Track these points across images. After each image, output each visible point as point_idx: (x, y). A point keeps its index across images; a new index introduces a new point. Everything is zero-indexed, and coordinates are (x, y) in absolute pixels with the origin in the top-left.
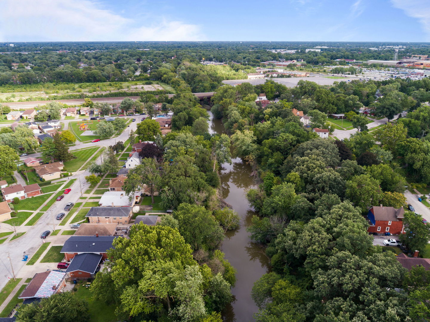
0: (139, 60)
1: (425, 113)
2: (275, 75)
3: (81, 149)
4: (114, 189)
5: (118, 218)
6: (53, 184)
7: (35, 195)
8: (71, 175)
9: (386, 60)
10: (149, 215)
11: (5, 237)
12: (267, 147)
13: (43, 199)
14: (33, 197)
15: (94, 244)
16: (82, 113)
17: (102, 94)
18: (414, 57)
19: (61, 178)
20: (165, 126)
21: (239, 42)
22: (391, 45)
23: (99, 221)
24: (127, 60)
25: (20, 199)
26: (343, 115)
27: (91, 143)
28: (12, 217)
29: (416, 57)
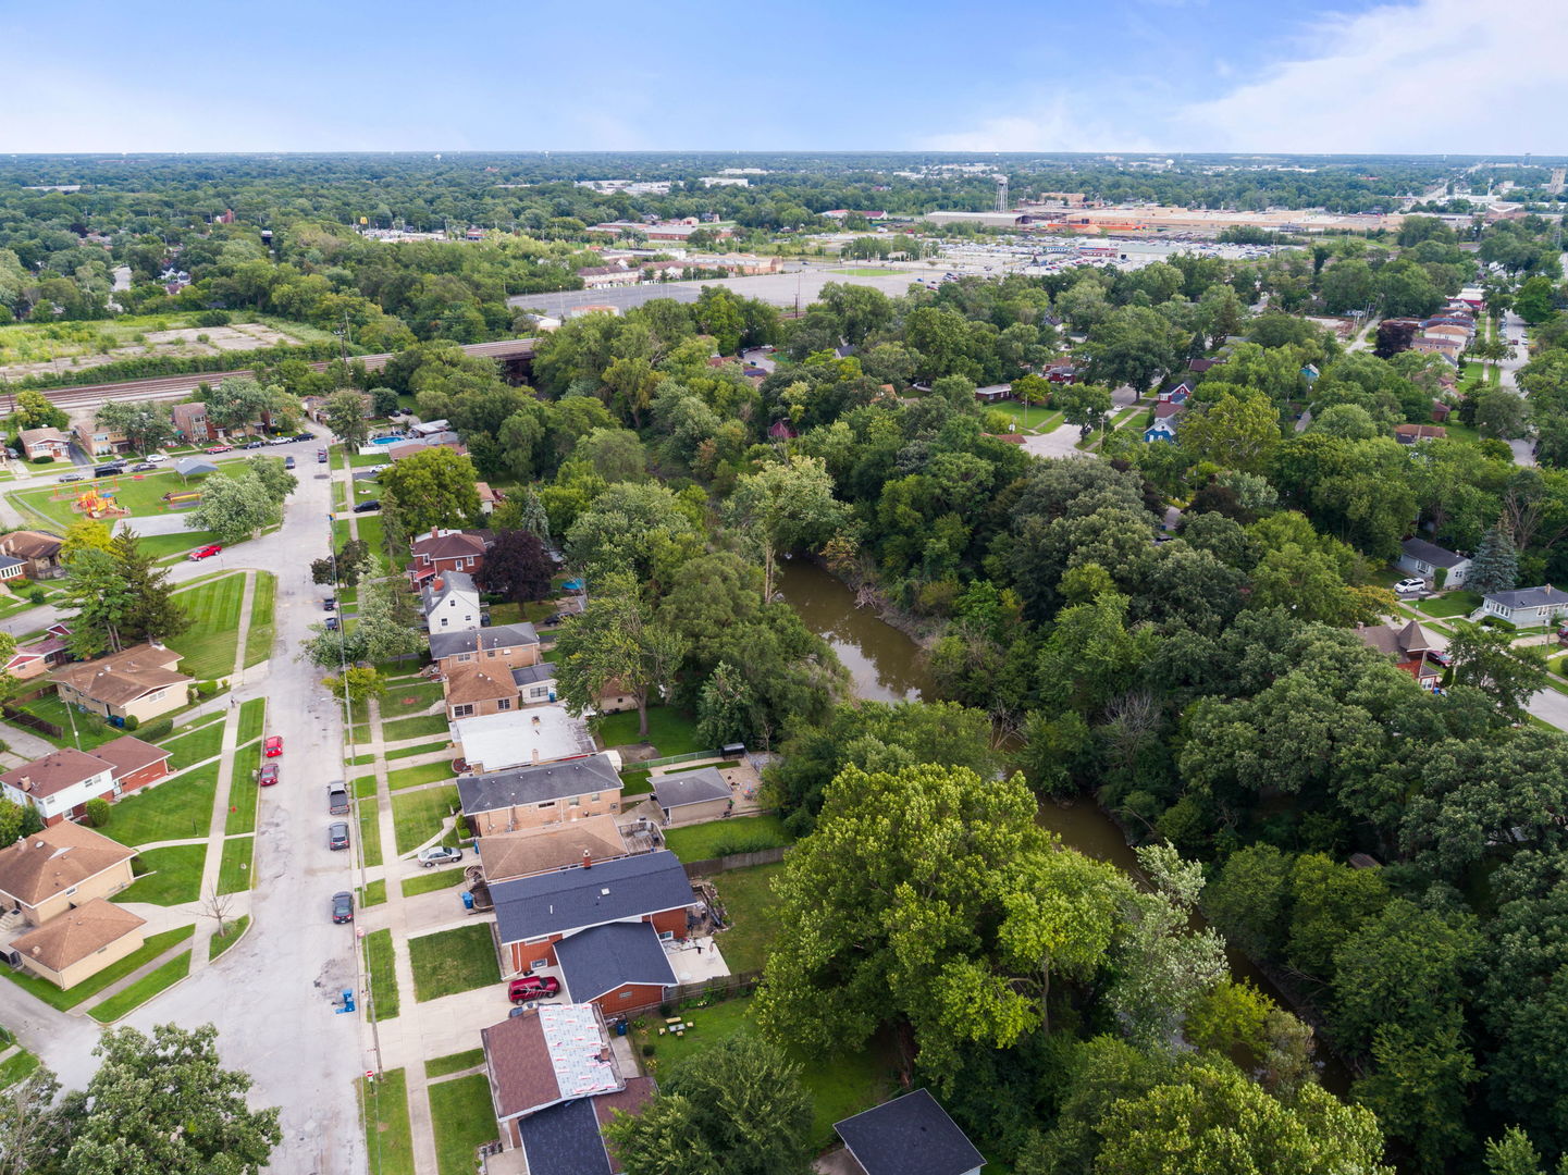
1: (1259, 365)
2: (671, 271)
4: (469, 709)
5: (585, 797)
6: (182, 729)
7: (149, 779)
8: (226, 688)
9: (975, 210)
10: (666, 773)
11: (178, 951)
12: (906, 504)
13: (196, 790)
14: (144, 790)
15: (605, 891)
16: (35, 455)
18: (1049, 198)
19: (192, 703)
21: (432, 156)
22: (952, 163)
23: (516, 821)
24: (43, 233)
26: (1007, 388)
27: (188, 564)
29: (1054, 199)
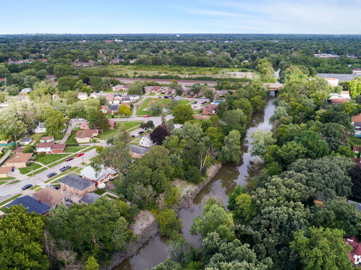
0: (258, 50)
3: (129, 121)
5: (76, 189)
6: (80, 146)
7: (58, 152)
8: (98, 142)
13: (60, 156)
14: (56, 154)
17: (192, 78)
20: (212, 112)
23: (65, 187)
25: (47, 153)
27: (142, 118)
28: (27, 166)
